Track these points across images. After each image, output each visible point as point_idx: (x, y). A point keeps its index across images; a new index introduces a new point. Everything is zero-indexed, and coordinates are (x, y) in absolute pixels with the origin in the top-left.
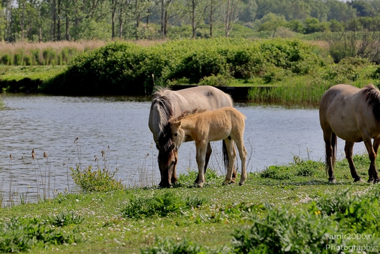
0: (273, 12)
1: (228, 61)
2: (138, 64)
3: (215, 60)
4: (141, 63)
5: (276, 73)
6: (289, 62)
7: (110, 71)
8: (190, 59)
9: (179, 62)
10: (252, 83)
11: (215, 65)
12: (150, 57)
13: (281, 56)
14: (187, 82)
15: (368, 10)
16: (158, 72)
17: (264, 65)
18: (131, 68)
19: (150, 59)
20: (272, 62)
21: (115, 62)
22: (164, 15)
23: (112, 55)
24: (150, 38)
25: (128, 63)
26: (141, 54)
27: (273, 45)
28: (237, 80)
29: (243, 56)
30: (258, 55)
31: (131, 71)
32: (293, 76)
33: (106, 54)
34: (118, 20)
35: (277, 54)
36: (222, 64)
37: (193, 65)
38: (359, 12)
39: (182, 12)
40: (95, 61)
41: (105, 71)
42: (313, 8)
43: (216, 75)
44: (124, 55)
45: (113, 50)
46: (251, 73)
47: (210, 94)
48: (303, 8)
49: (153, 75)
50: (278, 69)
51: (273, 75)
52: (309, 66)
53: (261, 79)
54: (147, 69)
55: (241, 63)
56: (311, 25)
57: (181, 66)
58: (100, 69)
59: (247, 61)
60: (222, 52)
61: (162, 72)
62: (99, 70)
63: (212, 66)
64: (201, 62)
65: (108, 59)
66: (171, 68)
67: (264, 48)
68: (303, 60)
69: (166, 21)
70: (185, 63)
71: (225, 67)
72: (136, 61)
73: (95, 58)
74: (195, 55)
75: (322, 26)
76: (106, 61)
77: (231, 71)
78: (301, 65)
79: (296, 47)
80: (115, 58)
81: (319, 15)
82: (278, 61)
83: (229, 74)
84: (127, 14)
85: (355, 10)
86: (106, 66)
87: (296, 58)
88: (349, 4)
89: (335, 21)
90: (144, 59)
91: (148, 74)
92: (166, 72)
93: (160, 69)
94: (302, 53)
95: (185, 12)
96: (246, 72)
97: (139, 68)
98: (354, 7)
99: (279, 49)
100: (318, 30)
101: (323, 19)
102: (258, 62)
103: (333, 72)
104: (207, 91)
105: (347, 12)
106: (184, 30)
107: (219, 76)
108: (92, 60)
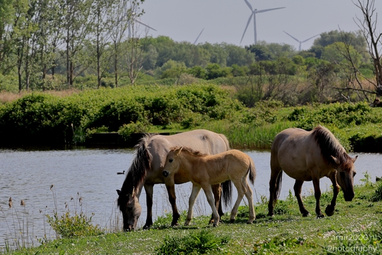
0: (173, 59)
1: (146, 108)
2: (57, 114)
3: (133, 107)
4: (59, 113)
5: (194, 118)
6: (205, 107)
7: (28, 122)
8: (108, 107)
9: (97, 110)
10: (171, 128)
11: (133, 112)
12: (68, 107)
13: (198, 102)
14: (106, 130)
15: (266, 54)
16: (77, 121)
17: (181, 111)
18: (50, 118)
19: (68, 109)
20: (188, 108)
21: (33, 113)
22: (69, 66)
23: (30, 106)
24: (57, 89)
25: (46, 113)
26: (59, 105)
27: (189, 91)
28: (155, 126)
29: (160, 102)
30: (175, 101)
31: (49, 121)
32: (210, 121)
33: (24, 105)
34: (24, 72)
35: (194, 99)
36: (140, 111)
37: (111, 113)
38: (258, 57)
39: (87, 62)
40: (13, 113)
41: (23, 122)
42: (212, 54)
43: (135, 123)
44: (42, 106)
45: (30, 101)
46: (169, 119)
47: (205, 138)
48: (203, 54)
49: (72, 125)
50: (196, 114)
51: (191, 120)
52: (225, 110)
53: (179, 125)
54: (66, 118)
55: (158, 110)
56: (213, 70)
57: (99, 114)
58: (19, 120)
59: (164, 107)
60: (139, 99)
61: (81, 122)
62: (17, 121)
63: (131, 113)
64: (119, 110)
65: (26, 110)
66: (89, 117)
67: (180, 95)
68: (219, 105)
69: (72, 72)
70: (103, 111)
71: (143, 114)
72: (54, 111)
73: (13, 110)
74: (113, 104)
75: (224, 71)
76: (24, 113)
77: (149, 118)
78: (218, 109)
79: (211, 92)
80: (33, 109)
81: (219, 61)
82: (195, 106)
83: (147, 121)
84: (33, 66)
85: (254, 54)
86: (24, 118)
87: (212, 103)
88: (247, 49)
89: (236, 66)
90: (62, 109)
91: (67, 124)
92: (85, 121)
93: (79, 119)
94: (217, 98)
95: (90, 62)
96: (164, 119)
97: (58, 118)
98: (252, 52)
99: (195, 94)
100: (221, 76)
101: (223, 65)
102: (175, 108)
103: (252, 115)
104: (202, 135)
105: (246, 56)
106: (88, 79)
107: (138, 123)
108: (11, 112)
